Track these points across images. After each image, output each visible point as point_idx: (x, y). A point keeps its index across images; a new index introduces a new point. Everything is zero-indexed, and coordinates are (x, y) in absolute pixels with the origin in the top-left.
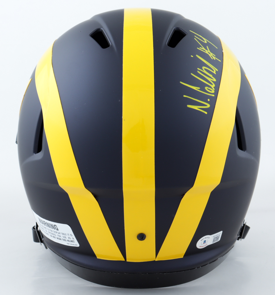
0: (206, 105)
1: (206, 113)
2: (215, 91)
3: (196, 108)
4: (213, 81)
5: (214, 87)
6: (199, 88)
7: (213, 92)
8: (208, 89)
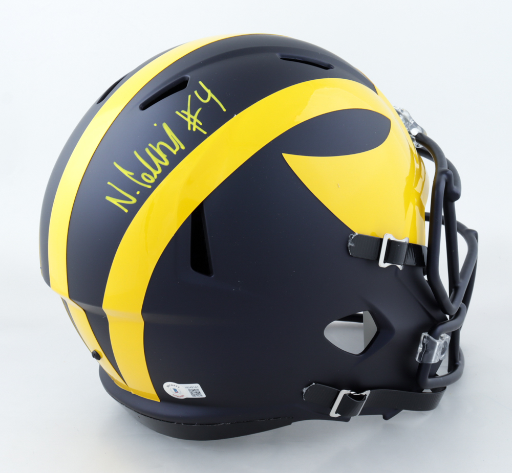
0: (130, 200)
1: (126, 211)
2: (156, 180)
3: (115, 201)
4: (161, 165)
5: (158, 175)
6: (132, 174)
7: (152, 181)
8: (146, 177)
